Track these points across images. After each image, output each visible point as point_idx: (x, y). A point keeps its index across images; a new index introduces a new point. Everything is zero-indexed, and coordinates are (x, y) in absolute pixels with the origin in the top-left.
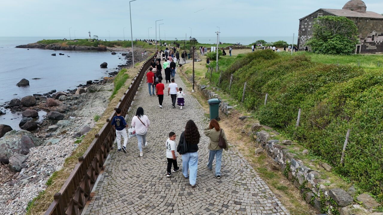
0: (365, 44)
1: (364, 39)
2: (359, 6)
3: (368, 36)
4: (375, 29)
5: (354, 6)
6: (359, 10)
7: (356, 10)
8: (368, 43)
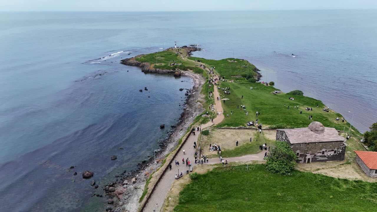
0: (315, 157)
1: (314, 154)
2: (317, 129)
3: (318, 152)
4: (324, 148)
5: (313, 129)
6: (316, 132)
7: (314, 131)
8: (318, 156)
